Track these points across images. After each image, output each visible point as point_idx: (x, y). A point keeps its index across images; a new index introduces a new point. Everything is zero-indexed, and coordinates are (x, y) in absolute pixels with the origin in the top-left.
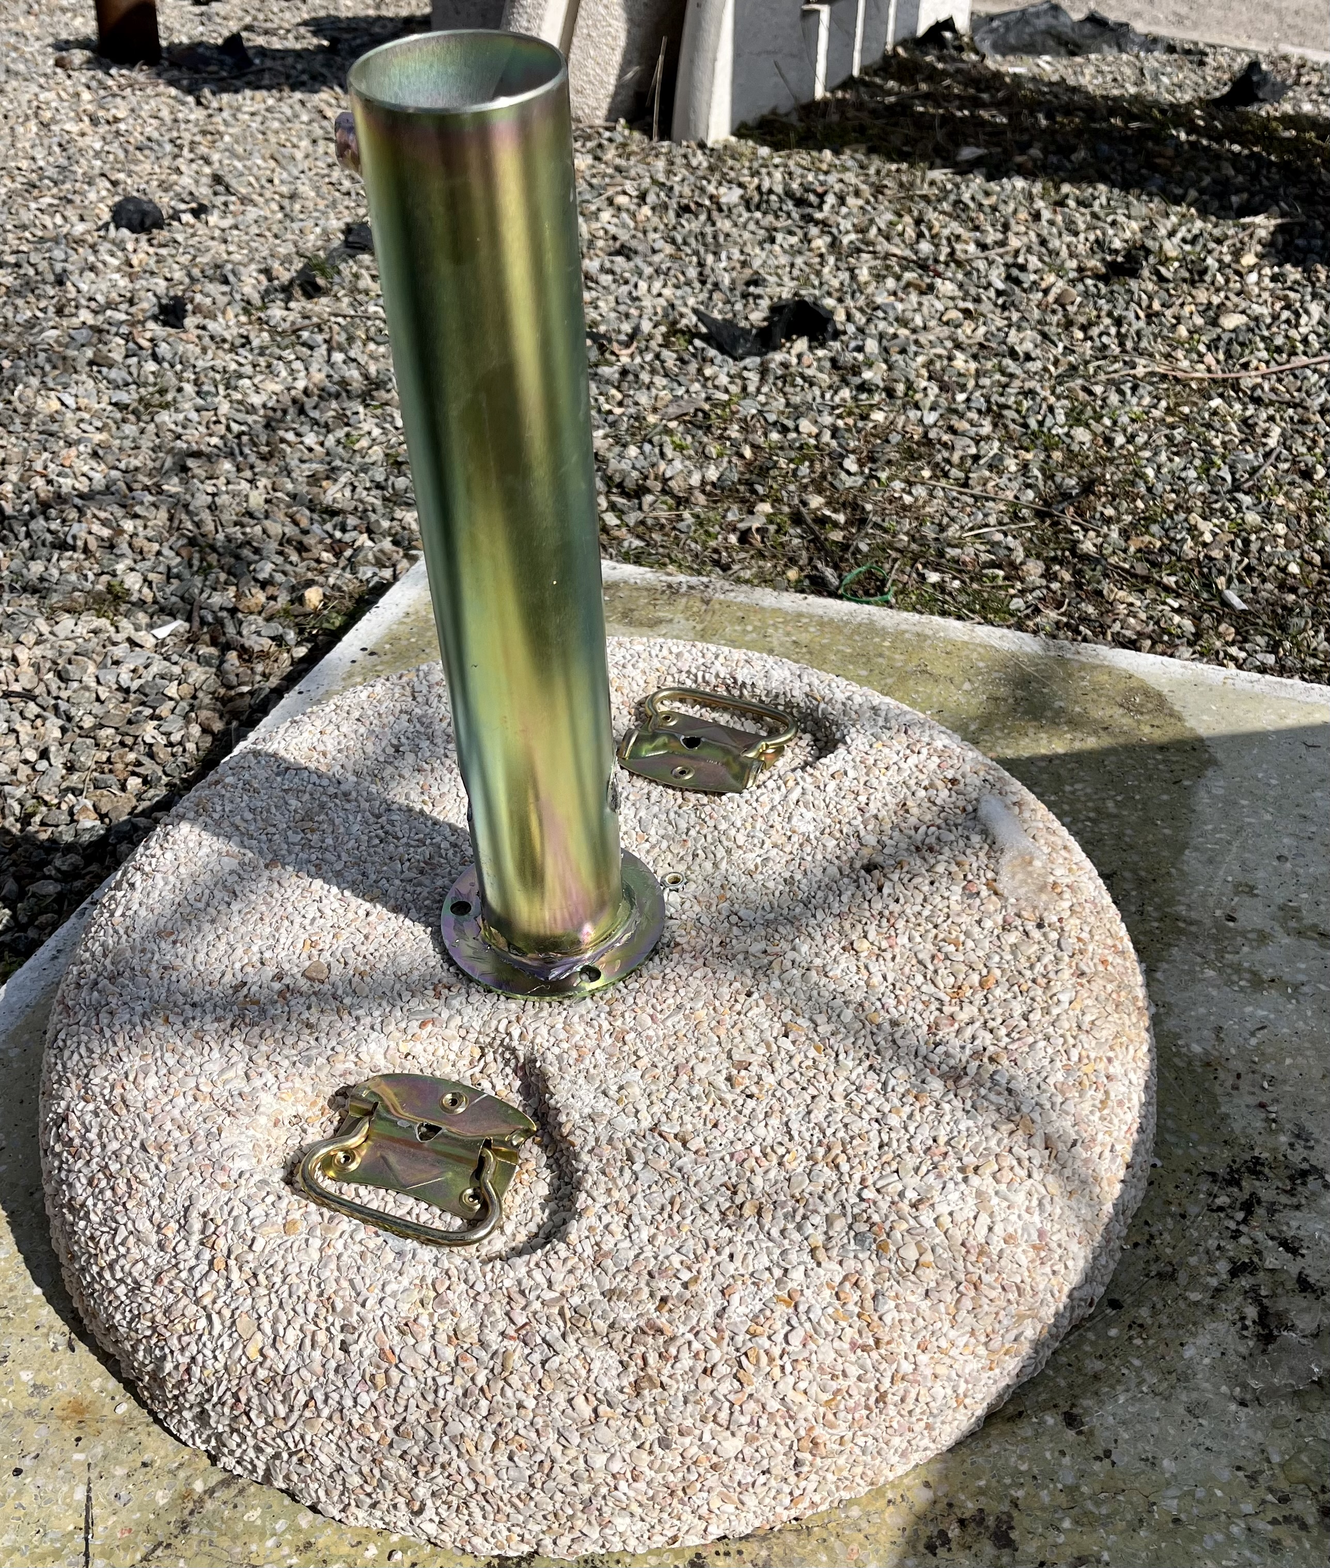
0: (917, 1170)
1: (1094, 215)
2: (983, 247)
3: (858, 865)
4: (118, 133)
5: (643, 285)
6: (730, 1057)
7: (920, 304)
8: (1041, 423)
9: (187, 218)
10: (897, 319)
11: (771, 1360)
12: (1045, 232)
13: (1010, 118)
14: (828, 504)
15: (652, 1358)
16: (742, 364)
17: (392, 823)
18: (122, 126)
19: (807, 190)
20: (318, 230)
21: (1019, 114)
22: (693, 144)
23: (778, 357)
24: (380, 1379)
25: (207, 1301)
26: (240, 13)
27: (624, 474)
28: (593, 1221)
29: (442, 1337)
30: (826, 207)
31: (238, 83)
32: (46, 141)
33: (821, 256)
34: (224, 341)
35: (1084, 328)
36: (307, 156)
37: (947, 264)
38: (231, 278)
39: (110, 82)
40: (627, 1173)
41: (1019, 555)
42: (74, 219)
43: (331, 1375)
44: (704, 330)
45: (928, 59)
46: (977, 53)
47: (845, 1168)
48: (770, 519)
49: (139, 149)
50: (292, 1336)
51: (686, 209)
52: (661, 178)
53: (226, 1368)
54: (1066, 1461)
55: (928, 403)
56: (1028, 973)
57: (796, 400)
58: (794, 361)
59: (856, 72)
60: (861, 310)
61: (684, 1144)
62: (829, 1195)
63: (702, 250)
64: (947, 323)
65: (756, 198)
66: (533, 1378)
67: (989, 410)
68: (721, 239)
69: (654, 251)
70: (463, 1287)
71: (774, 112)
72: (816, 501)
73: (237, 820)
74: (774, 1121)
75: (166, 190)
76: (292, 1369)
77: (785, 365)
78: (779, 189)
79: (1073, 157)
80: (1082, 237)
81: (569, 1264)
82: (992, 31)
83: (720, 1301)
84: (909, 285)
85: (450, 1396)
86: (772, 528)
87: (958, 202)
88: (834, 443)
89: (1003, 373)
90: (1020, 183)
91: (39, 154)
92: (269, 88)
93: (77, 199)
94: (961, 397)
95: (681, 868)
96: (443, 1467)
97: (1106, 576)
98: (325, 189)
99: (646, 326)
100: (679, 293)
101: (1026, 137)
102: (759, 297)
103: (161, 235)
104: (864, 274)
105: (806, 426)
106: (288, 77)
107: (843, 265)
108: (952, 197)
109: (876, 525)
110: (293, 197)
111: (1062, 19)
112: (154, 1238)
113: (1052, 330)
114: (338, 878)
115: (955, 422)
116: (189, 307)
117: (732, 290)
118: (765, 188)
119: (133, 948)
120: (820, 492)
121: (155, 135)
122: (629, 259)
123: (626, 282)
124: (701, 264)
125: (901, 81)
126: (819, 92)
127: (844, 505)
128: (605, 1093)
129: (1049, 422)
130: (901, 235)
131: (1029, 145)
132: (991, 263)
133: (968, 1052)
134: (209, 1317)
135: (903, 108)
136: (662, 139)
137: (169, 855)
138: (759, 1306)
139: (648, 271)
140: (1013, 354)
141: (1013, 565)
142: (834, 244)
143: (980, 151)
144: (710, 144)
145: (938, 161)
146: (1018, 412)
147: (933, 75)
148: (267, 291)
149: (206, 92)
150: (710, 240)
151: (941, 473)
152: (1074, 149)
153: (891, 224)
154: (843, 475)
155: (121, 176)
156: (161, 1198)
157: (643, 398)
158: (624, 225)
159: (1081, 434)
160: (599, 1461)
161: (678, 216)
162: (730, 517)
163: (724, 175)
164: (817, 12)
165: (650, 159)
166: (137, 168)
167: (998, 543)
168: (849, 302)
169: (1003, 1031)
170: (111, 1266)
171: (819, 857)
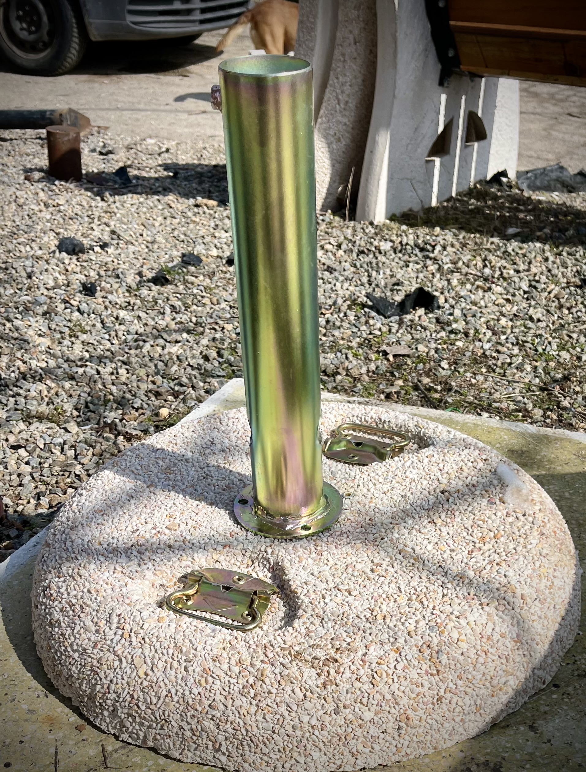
0: (460, 604)
1: (576, 260)
2: (518, 272)
3: (438, 490)
4: (59, 211)
5: (338, 285)
6: (372, 561)
7: (484, 296)
8: (544, 350)
9: (97, 249)
10: (471, 302)
11: (388, 675)
12: (550, 266)
13: (534, 216)
14: (432, 382)
15: (332, 672)
16: (389, 320)
17: (210, 471)
18: (62, 208)
19: (426, 244)
20: (167, 256)
21: (539, 215)
22: (367, 223)
23: (409, 317)
24: (203, 681)
25: (119, 652)
26: (125, 159)
27: (326, 366)
28: (306, 620)
29: (233, 662)
30: (436, 252)
31: (124, 190)
32: (21, 214)
33: (433, 274)
34: (116, 304)
35: (569, 309)
36: (161, 225)
37: (498, 279)
38: (121, 276)
39: (54, 188)
40: (322, 604)
41: (530, 406)
42: (37, 248)
43: (179, 681)
44: (370, 303)
45: (493, 190)
46: (519, 189)
47: (425, 603)
48: (402, 388)
49: (71, 219)
50: (161, 665)
51: (362, 252)
52: (350, 237)
53: (128, 683)
54: (529, 743)
55: (486, 339)
56: (517, 533)
57: (416, 336)
58: (417, 319)
59: (454, 195)
60: (453, 298)
61: (350, 594)
62: (417, 613)
63: (370, 270)
64: (498, 305)
65: (399, 248)
66: (276, 680)
67: (518, 343)
68: (380, 265)
69: (344, 270)
70: (243, 643)
71: (411, 210)
72: (426, 380)
73: (133, 469)
74: (393, 585)
75: (85, 237)
76: (161, 679)
77: (412, 321)
78: (412, 243)
79: (567, 234)
80: (569, 269)
81: (294, 635)
82: (528, 178)
83: (364, 650)
84: (478, 287)
85: (236, 688)
86: (403, 392)
87: (505, 252)
88: (436, 355)
89: (526, 327)
90: (538, 245)
91: (17, 219)
92: (140, 194)
93: (38, 240)
94: (503, 337)
95: (352, 490)
96: (231, 723)
97: (574, 417)
98: (170, 239)
99: (340, 301)
100: (357, 289)
101: (542, 225)
102: (400, 290)
103: (84, 257)
104: (454, 282)
105: (421, 347)
106: (151, 189)
107: (444, 278)
108: (502, 249)
109: (456, 391)
110: (153, 242)
111: (565, 173)
112: (94, 629)
113: (552, 309)
114: (184, 492)
115: (499, 348)
116: (98, 288)
117: (385, 287)
118: (404, 243)
119: (82, 517)
120: (428, 376)
121: (79, 213)
122: (331, 273)
123: (330, 283)
124: (369, 276)
125: (478, 200)
126: (434, 203)
127: (440, 383)
128: (312, 574)
129: (548, 349)
130: (476, 265)
131: (544, 228)
132: (521, 279)
133: (486, 561)
134: (120, 661)
135: (478, 211)
136: (350, 220)
137: (99, 482)
138: (382, 653)
139: (341, 278)
140: (531, 319)
141: (526, 410)
142: (440, 269)
143: (518, 230)
144: (376, 223)
145: (496, 234)
146: (533, 344)
147: (495, 198)
148: (140, 282)
149: (107, 194)
150: (374, 265)
151: (491, 369)
152: (567, 230)
153: (470, 260)
154: (440, 370)
155: (62, 231)
156: (97, 611)
157: (337, 333)
158: (329, 258)
159: (564, 354)
160: (306, 719)
161: (358, 255)
162: (381, 387)
163: (383, 237)
164: (434, 161)
165: (344, 229)
166: (70, 227)
167: (520, 402)
168: (446, 293)
169: (504, 554)
170: (71, 645)
171: (419, 487)
